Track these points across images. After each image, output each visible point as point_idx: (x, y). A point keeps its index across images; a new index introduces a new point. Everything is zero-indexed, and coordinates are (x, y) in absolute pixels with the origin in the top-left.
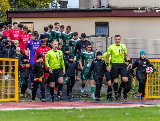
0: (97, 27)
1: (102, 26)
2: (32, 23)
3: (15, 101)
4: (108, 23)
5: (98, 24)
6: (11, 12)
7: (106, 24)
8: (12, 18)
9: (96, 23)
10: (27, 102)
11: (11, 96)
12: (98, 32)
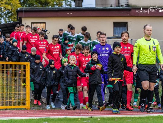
0: (115, 28)
1: (121, 27)
2: (45, 23)
3: (26, 109)
4: (127, 23)
5: (116, 25)
6: (21, 11)
7: (125, 25)
8: (22, 17)
9: (114, 23)
10: (39, 109)
11: (22, 103)
12: (117, 33)
